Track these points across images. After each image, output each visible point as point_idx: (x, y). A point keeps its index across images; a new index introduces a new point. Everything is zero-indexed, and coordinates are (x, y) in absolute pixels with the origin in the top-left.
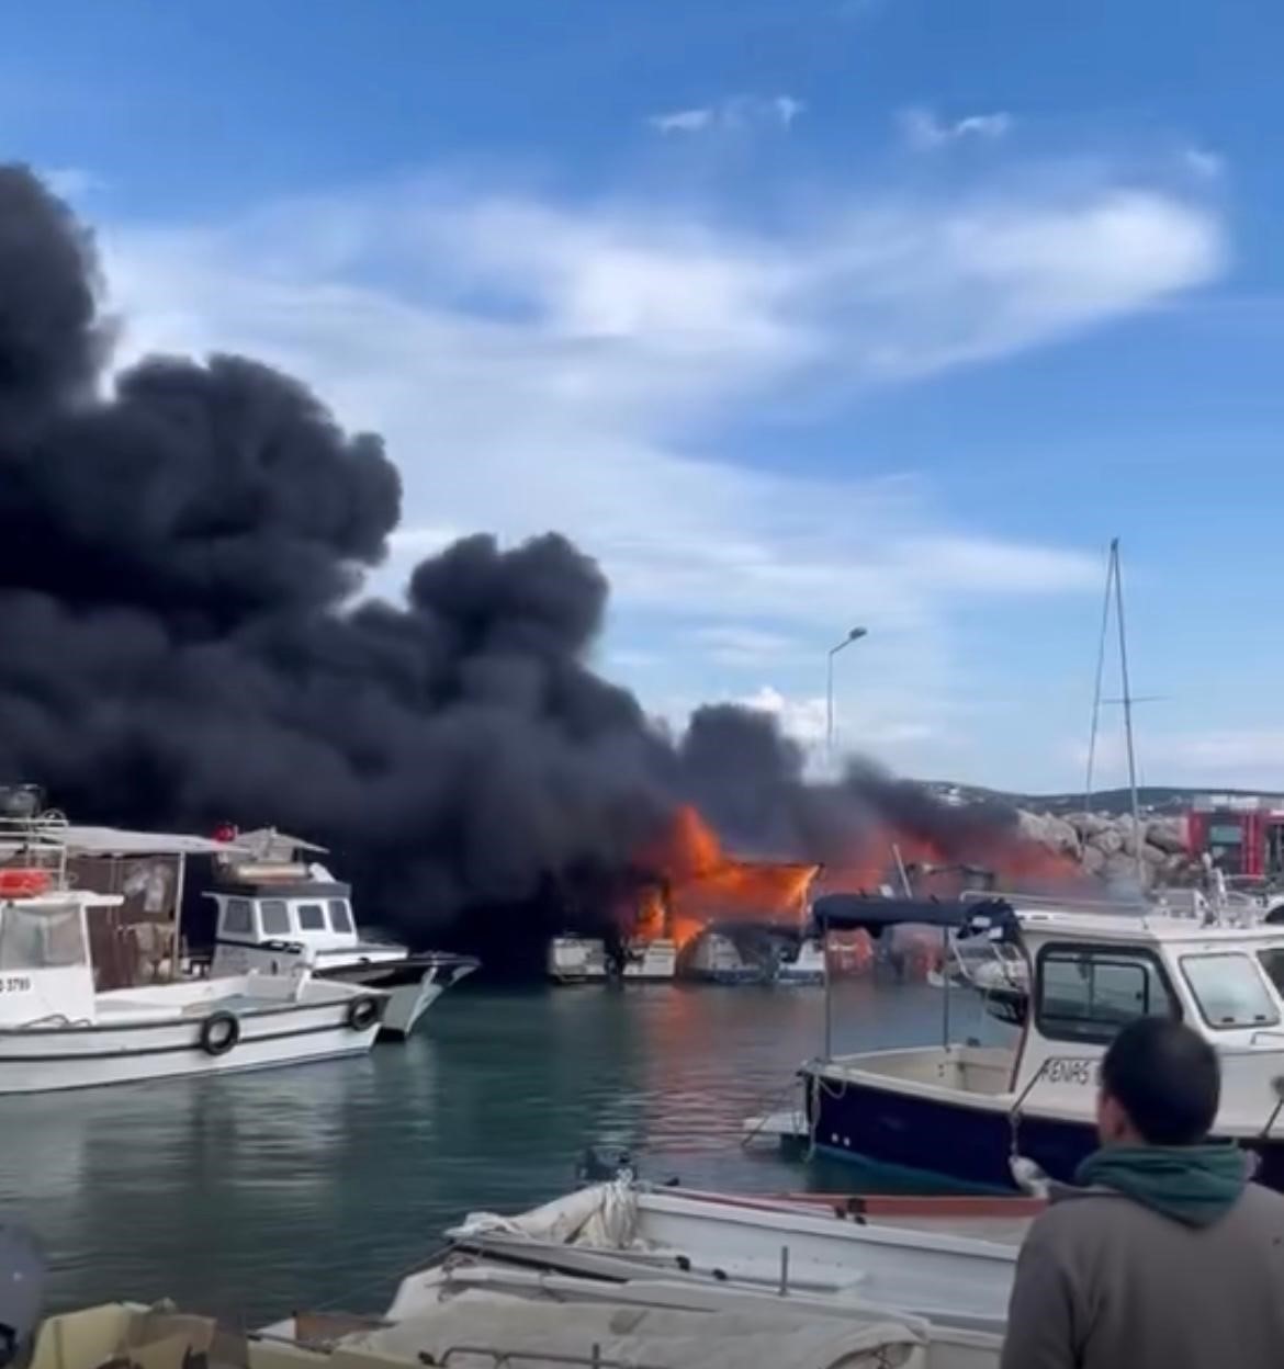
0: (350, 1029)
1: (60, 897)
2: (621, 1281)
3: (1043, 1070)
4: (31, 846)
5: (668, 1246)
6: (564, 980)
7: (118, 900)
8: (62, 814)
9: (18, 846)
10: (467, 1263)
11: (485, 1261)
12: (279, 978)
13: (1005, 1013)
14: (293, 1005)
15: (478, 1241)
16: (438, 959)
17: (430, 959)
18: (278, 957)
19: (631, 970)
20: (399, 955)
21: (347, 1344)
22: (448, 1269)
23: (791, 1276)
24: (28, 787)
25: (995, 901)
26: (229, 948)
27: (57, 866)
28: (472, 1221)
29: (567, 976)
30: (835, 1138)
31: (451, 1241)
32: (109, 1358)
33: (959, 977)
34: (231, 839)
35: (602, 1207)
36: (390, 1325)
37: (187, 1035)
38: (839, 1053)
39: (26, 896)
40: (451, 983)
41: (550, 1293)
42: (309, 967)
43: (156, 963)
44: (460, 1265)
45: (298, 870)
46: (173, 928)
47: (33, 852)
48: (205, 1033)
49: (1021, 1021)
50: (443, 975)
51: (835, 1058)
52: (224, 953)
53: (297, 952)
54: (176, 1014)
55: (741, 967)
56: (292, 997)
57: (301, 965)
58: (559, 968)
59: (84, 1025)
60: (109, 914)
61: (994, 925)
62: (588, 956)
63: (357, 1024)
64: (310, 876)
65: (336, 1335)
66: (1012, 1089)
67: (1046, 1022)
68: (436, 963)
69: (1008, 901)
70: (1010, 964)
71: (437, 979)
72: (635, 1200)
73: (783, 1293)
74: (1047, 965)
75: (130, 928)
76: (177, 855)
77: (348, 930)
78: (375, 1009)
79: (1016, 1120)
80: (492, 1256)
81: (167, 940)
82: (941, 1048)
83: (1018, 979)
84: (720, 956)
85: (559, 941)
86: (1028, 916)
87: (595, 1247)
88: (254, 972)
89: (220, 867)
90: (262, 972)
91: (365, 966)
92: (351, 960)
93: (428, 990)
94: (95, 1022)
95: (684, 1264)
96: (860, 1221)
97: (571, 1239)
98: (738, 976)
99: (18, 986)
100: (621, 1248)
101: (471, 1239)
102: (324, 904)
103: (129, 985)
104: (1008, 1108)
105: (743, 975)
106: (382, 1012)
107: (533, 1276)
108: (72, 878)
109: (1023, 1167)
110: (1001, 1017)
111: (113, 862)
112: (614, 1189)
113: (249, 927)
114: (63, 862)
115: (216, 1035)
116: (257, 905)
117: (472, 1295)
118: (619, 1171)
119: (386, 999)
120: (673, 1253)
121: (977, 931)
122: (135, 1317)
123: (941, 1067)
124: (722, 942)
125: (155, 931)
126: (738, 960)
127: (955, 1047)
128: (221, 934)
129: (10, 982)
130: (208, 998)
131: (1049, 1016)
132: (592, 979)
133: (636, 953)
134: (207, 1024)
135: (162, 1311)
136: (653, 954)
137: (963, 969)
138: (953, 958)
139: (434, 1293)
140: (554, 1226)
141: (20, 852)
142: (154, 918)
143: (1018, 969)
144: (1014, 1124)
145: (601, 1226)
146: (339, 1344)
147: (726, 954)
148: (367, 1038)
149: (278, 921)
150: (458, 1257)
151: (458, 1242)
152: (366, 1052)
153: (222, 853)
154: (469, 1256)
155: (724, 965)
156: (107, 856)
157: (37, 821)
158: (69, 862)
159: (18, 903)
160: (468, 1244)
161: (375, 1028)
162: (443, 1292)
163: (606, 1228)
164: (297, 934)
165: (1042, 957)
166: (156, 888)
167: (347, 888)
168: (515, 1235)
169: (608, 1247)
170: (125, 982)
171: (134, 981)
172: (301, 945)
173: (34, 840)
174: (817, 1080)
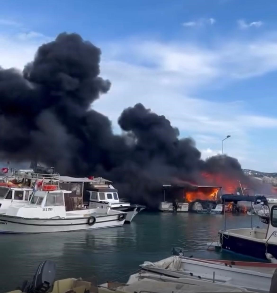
0: (118, 221)
1: (58, 191)
2: (178, 278)
3: (273, 234)
4: (52, 180)
5: (188, 270)
6: (164, 211)
7: (70, 192)
8: (59, 174)
9: (50, 180)
10: (144, 273)
11: (148, 272)
12: (103, 209)
13: (264, 221)
14: (106, 215)
15: (147, 268)
16: (138, 206)
17: (136, 206)
18: (103, 205)
19: (179, 210)
20: (128, 205)
21: (119, 289)
22: (140, 274)
23: (216, 278)
24: (52, 168)
25: (262, 196)
26: (92, 202)
27: (57, 184)
28: (145, 263)
29: (165, 211)
30: (227, 247)
31: (141, 267)
32: (69, 290)
33: (254, 213)
34: (92, 179)
35: (174, 261)
36: (128, 285)
37: (85, 221)
38: (228, 229)
39: (52, 191)
40: (139, 211)
41: (162, 280)
42: (110, 207)
43: (78, 206)
44: (143, 273)
45: (107, 186)
46: (81, 198)
47: (53, 181)
48: (89, 221)
49: (268, 223)
50: (138, 209)
51: (227, 230)
52: (91, 203)
53: (107, 204)
54: (82, 216)
55: (203, 210)
56: (106, 213)
57: (109, 206)
58: (163, 209)
59: (63, 218)
60: (68, 195)
61: (262, 201)
62: (169, 206)
63: (120, 219)
64: (109, 187)
65: (116, 287)
66: (266, 238)
67: (273, 223)
68: (137, 207)
69: (265, 196)
70: (265, 210)
71: (137, 210)
72: (181, 260)
73: (214, 282)
74: (274, 211)
75: (73, 198)
76: (82, 182)
77: (117, 199)
78: (124, 216)
79: (267, 245)
80: (150, 271)
81: (80, 201)
82: (251, 229)
83: (267, 214)
84: (198, 207)
85: (163, 203)
86: (270, 200)
87: (172, 270)
88: (98, 208)
89: (90, 185)
90: (100, 208)
91: (122, 207)
92: (118, 206)
93: (135, 212)
94: (66, 218)
95: (191, 274)
96: (231, 267)
97: (167, 268)
98: (202, 212)
99: (50, 210)
100: (178, 271)
101: (145, 267)
102: (112, 193)
103: (72, 210)
104: (265, 242)
105: (204, 211)
106: (125, 217)
107: (158, 276)
108: (61, 187)
109: (269, 255)
110: (264, 222)
111: (69, 184)
112: (176, 257)
113: (97, 198)
114: (59, 184)
115: (91, 221)
116: (98, 193)
117: (145, 279)
118: (180, 253)
119: (126, 214)
120: (189, 272)
121: (259, 203)
122: (74, 281)
123: (251, 233)
124: (199, 204)
125: (78, 199)
126: (202, 208)
127: (254, 228)
128: (91, 199)
129: (48, 209)
130: (89, 213)
131: (274, 222)
132: (170, 211)
133: (180, 206)
134: (89, 219)
135: (79, 280)
136: (183, 206)
137: (255, 212)
138: (253, 209)
139: (138, 278)
140: (163, 265)
141: (50, 181)
142: (78, 196)
143: (267, 211)
144: (266, 246)
145: (173, 265)
146: (117, 289)
147: (199, 207)
148: (122, 223)
149: (103, 197)
150: (142, 271)
151: (142, 268)
152: (122, 226)
153: (91, 182)
154: (145, 271)
155: (199, 209)
156: (68, 183)
157: (54, 175)
158: (60, 183)
159: (50, 192)
160: (144, 268)
161: (124, 221)
162: (139, 279)
163: (174, 266)
164: (107, 200)
165: (273, 209)
166: (78, 190)
167: (117, 190)
168: (155, 267)
169: (175, 270)
170: (71, 209)
171: (73, 209)
172: (108, 202)
173: (53, 179)
174: (223, 235)
